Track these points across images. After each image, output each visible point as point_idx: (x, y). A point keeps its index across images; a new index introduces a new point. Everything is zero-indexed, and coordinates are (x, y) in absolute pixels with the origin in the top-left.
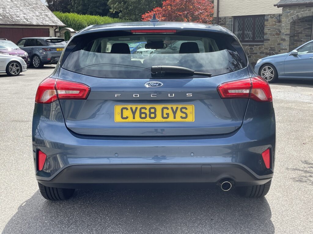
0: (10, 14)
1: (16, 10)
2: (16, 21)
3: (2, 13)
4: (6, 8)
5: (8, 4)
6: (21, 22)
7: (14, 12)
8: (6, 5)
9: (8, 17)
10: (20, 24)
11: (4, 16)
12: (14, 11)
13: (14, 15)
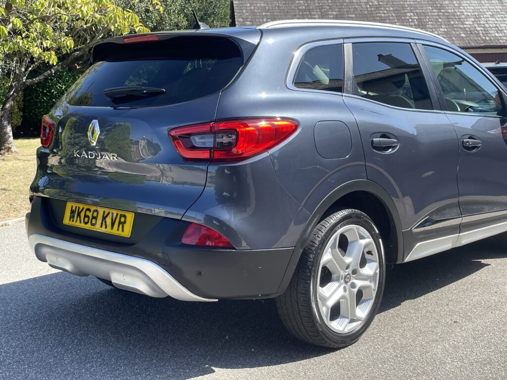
0: (485, 27)
1: (501, 19)
2: (491, 40)
3: (469, 26)
4: (482, 16)
5: (490, 8)
6: (501, 41)
7: (496, 22)
8: (485, 10)
9: (479, 33)
10: (499, 44)
11: (470, 31)
12: (498, 19)
13: (494, 29)
